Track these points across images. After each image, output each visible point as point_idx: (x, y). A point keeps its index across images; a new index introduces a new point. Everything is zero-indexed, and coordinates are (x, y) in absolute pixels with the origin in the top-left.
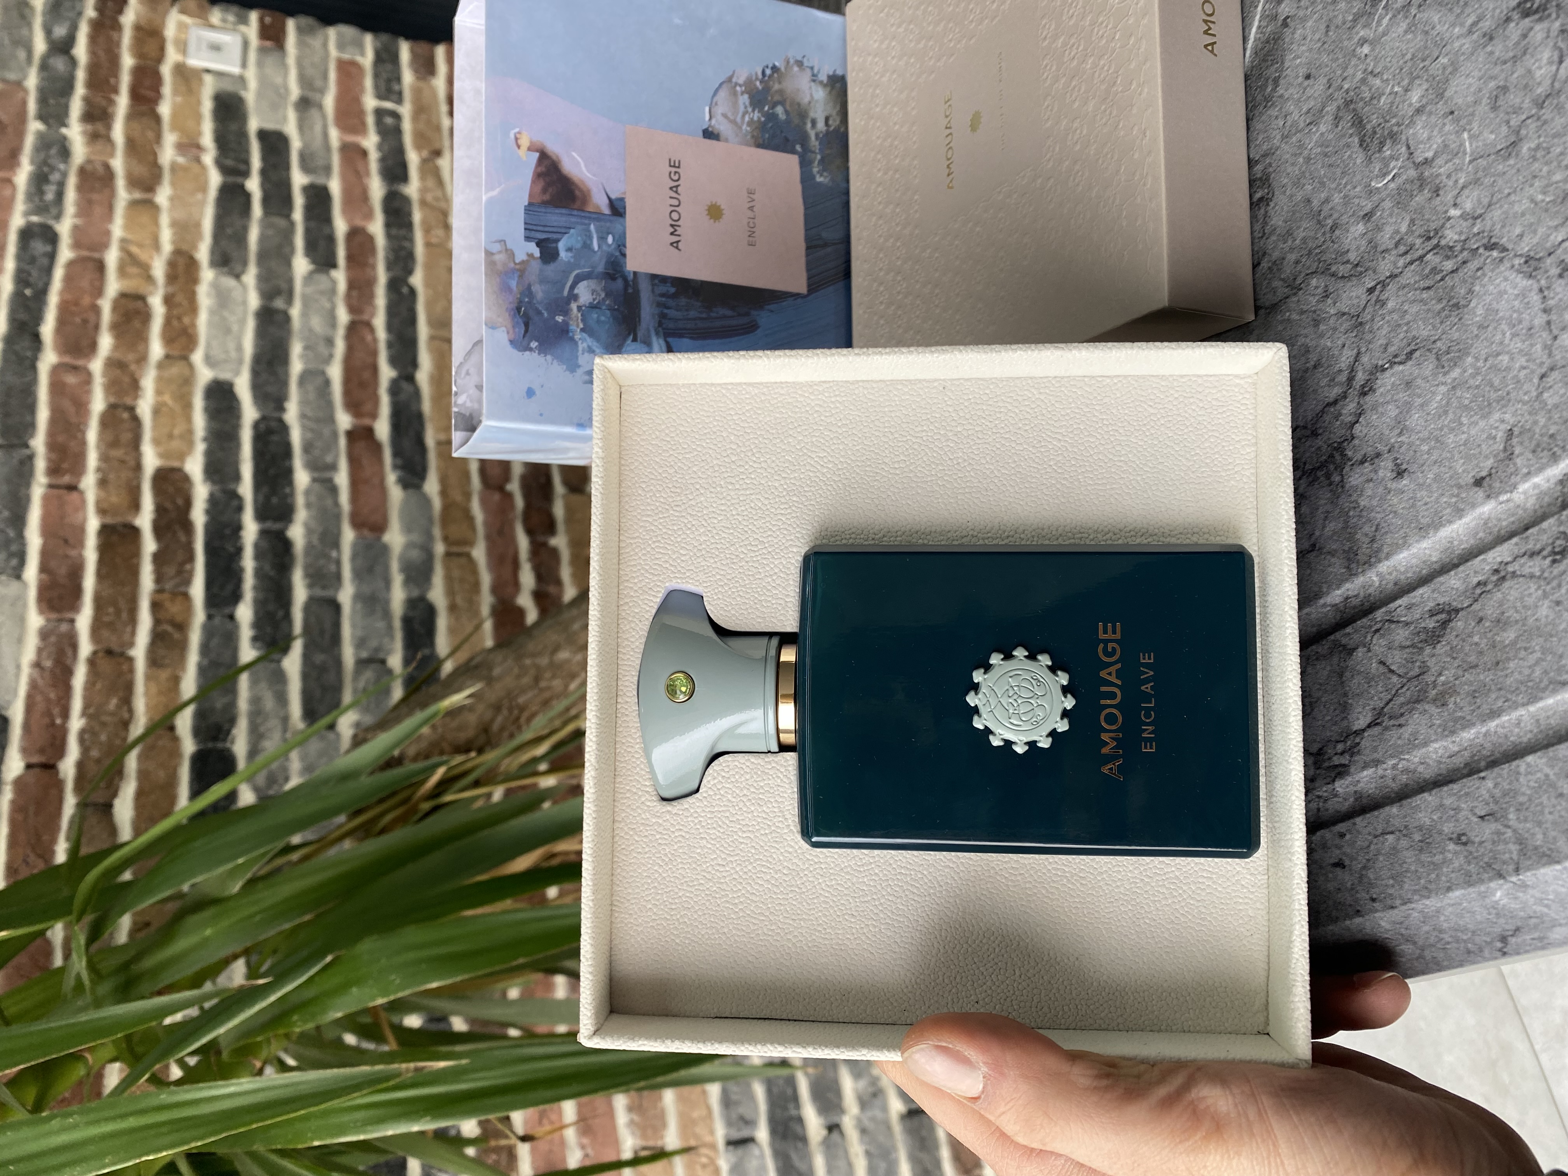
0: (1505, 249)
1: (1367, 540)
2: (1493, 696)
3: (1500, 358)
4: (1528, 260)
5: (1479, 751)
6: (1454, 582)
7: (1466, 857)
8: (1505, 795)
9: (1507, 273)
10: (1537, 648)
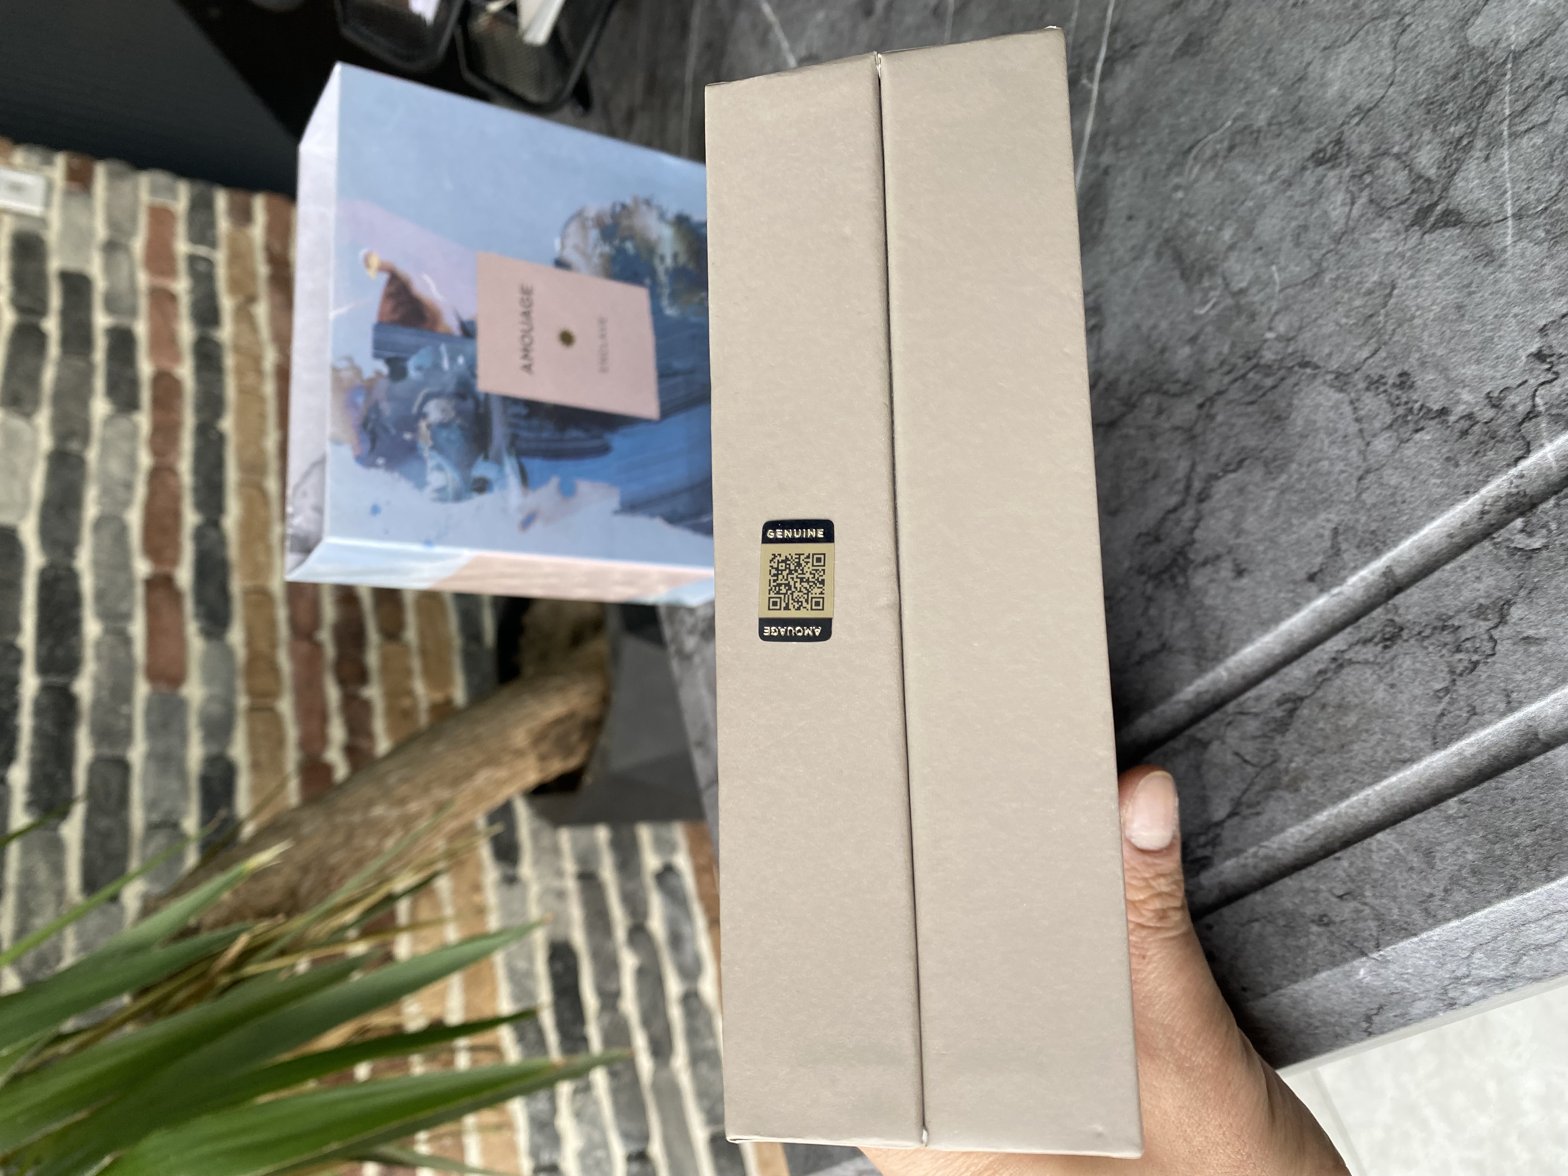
0: (1317, 367)
1: (1214, 637)
2: (1341, 777)
3: (1321, 463)
4: (1338, 375)
5: (1332, 833)
6: (1297, 672)
7: (1328, 938)
8: (1360, 873)
9: (1321, 388)
10: (1377, 729)
